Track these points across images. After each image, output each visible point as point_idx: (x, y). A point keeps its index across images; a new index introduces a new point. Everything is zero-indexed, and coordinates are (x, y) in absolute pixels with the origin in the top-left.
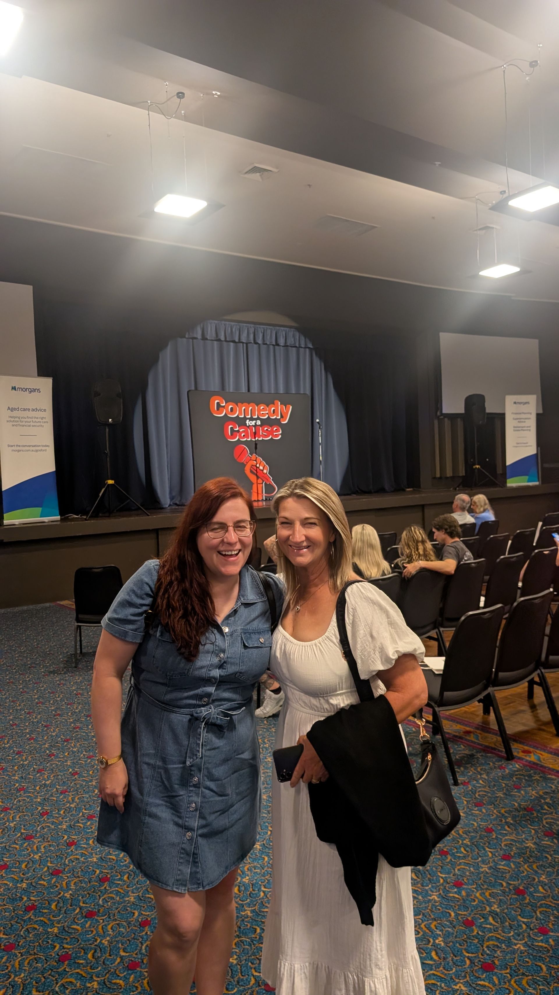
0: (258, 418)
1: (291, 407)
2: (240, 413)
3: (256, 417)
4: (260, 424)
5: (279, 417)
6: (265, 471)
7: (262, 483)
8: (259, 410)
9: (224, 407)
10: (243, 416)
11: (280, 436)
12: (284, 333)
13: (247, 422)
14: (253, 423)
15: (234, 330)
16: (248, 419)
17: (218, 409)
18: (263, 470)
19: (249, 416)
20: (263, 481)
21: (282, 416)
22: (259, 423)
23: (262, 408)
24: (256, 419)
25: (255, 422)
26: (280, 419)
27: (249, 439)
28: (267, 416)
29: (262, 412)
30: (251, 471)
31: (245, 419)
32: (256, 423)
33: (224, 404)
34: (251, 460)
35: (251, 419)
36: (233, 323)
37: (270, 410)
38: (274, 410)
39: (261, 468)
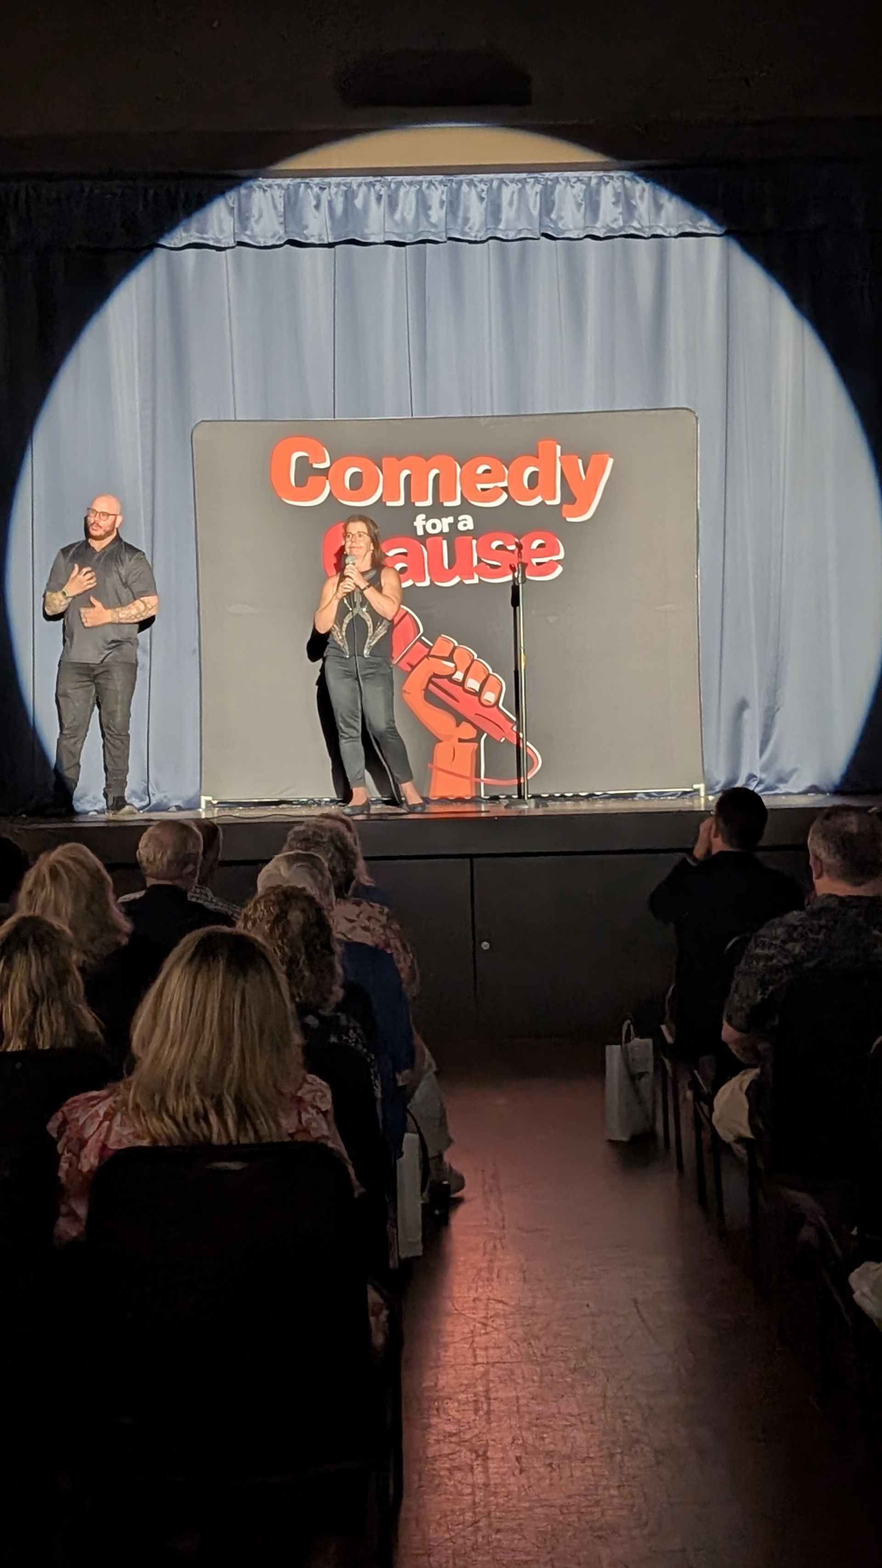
0: (466, 507)
1: (611, 461)
2: (391, 491)
3: (457, 502)
4: (470, 526)
5: (557, 501)
6: (489, 697)
7: (477, 740)
8: (469, 480)
9: (325, 472)
10: (401, 502)
11: (560, 569)
12: (579, 187)
13: (420, 522)
14: (444, 524)
15: (359, 202)
16: (422, 510)
17: (301, 481)
18: (479, 694)
19: (429, 502)
20: (480, 732)
21: (569, 497)
22: (467, 523)
23: (481, 470)
24: (455, 512)
25: (451, 519)
26: (559, 506)
27: (427, 583)
28: (504, 497)
29: (480, 486)
30: (429, 697)
31: (411, 511)
32: (453, 526)
33: (326, 464)
34: (428, 656)
35: (437, 511)
36: (354, 181)
37: (516, 478)
38: (533, 476)
39: (473, 684)
